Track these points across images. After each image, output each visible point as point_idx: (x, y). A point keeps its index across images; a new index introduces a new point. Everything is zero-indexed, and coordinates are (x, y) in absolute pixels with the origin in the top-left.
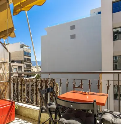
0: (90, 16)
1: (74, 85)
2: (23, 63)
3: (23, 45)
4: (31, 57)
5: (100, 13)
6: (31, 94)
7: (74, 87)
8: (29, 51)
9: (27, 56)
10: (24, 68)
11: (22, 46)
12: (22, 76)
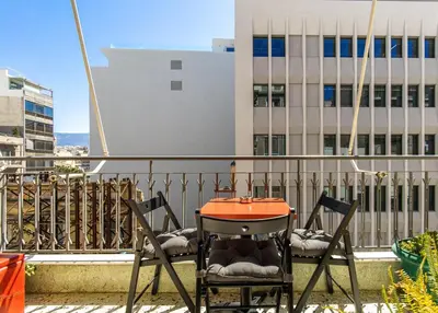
0: (211, 50)
1: (217, 186)
2: (22, 136)
3: (21, 80)
4: (52, 119)
5: (230, 50)
6: (57, 226)
7: (217, 190)
8: (46, 102)
9: (39, 116)
10: (27, 150)
11: (16, 84)
12: (20, 175)
